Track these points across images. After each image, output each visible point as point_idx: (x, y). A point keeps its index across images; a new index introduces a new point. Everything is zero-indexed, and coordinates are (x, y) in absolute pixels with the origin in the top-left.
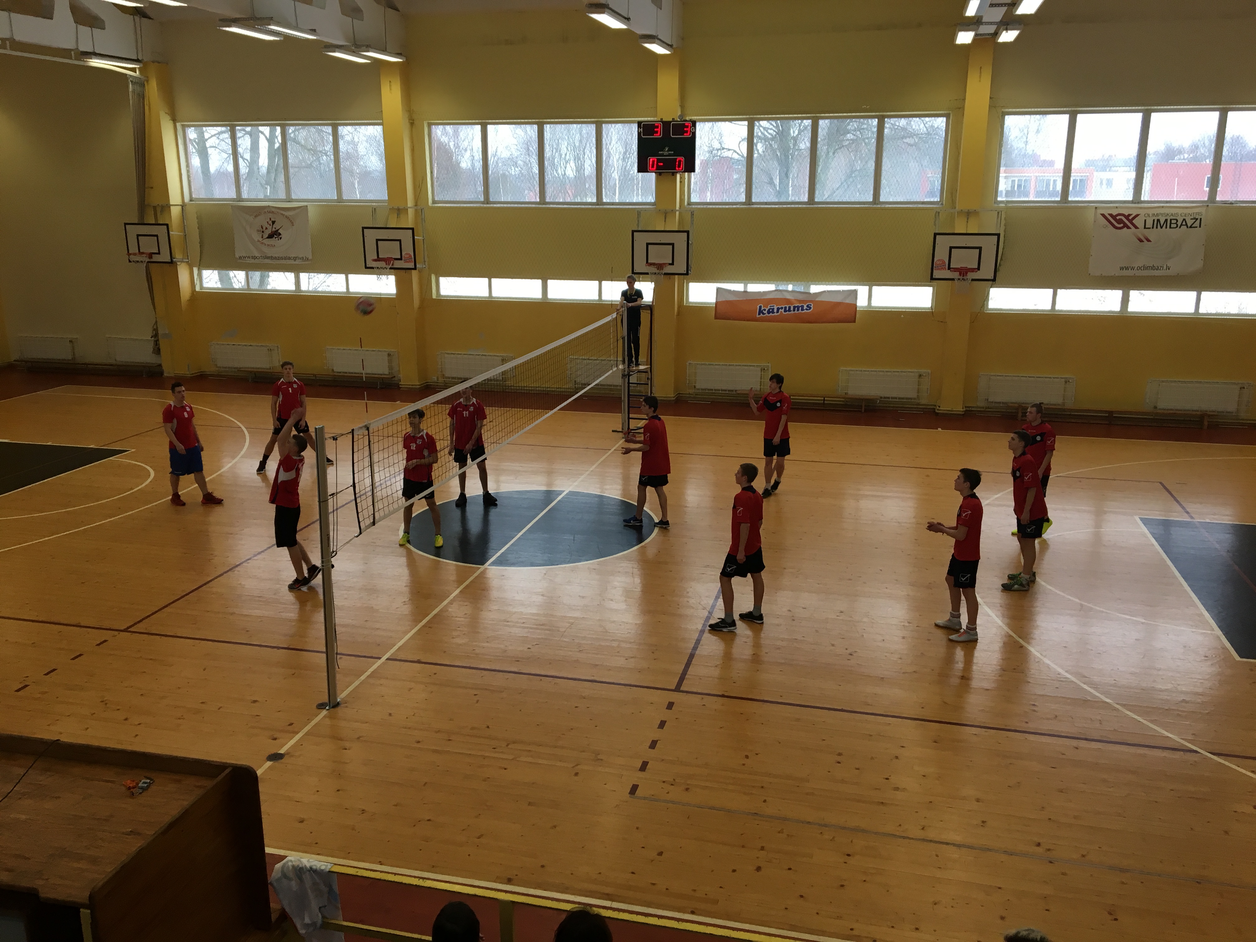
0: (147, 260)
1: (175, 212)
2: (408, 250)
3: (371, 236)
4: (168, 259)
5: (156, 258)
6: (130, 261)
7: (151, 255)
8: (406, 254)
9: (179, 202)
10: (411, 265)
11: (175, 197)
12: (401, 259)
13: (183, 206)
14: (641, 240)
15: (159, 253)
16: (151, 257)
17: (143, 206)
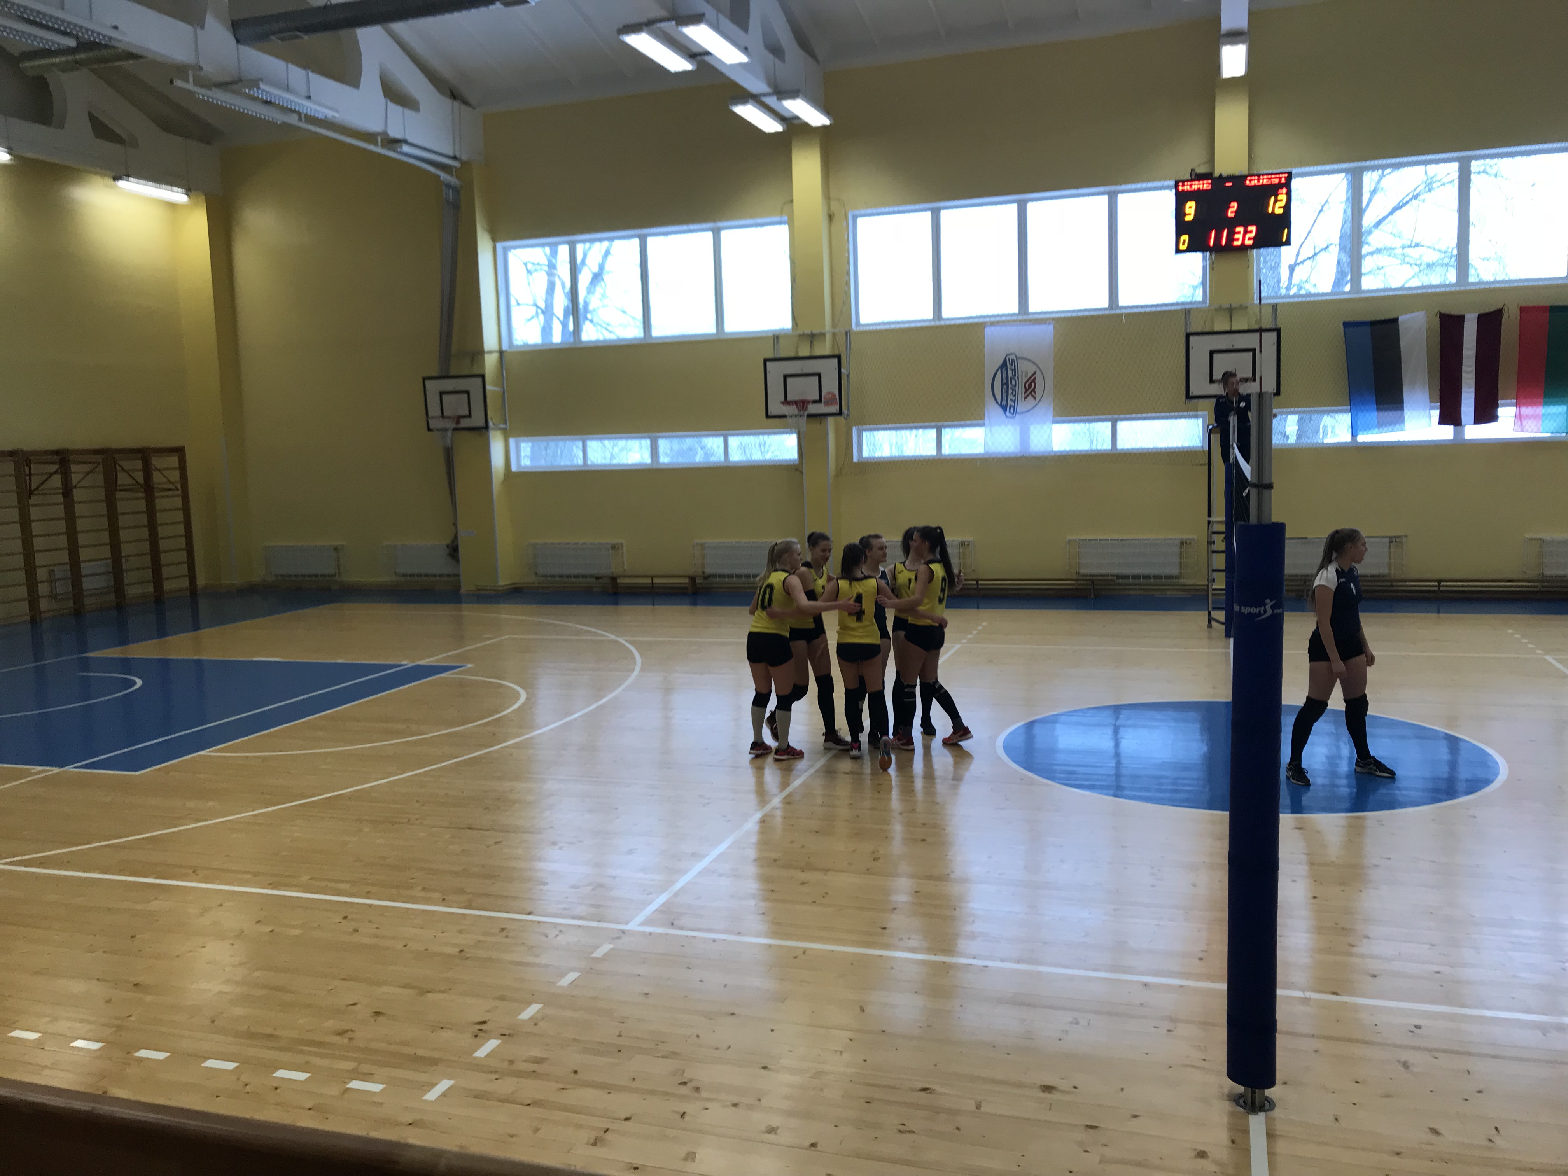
0: (454, 426)
1: (491, 361)
2: (830, 386)
3: (776, 370)
4: (481, 423)
5: (465, 423)
6: (429, 429)
7: (459, 418)
8: (829, 393)
9: (496, 348)
10: (835, 409)
11: (490, 340)
12: (820, 401)
13: (501, 353)
14: (1201, 347)
15: (470, 416)
16: (458, 422)
17: (446, 354)
